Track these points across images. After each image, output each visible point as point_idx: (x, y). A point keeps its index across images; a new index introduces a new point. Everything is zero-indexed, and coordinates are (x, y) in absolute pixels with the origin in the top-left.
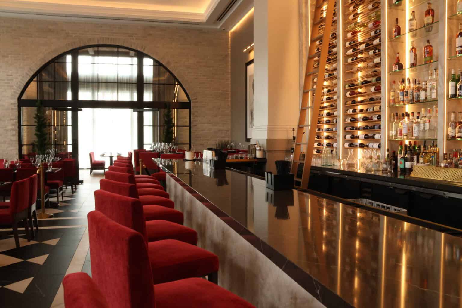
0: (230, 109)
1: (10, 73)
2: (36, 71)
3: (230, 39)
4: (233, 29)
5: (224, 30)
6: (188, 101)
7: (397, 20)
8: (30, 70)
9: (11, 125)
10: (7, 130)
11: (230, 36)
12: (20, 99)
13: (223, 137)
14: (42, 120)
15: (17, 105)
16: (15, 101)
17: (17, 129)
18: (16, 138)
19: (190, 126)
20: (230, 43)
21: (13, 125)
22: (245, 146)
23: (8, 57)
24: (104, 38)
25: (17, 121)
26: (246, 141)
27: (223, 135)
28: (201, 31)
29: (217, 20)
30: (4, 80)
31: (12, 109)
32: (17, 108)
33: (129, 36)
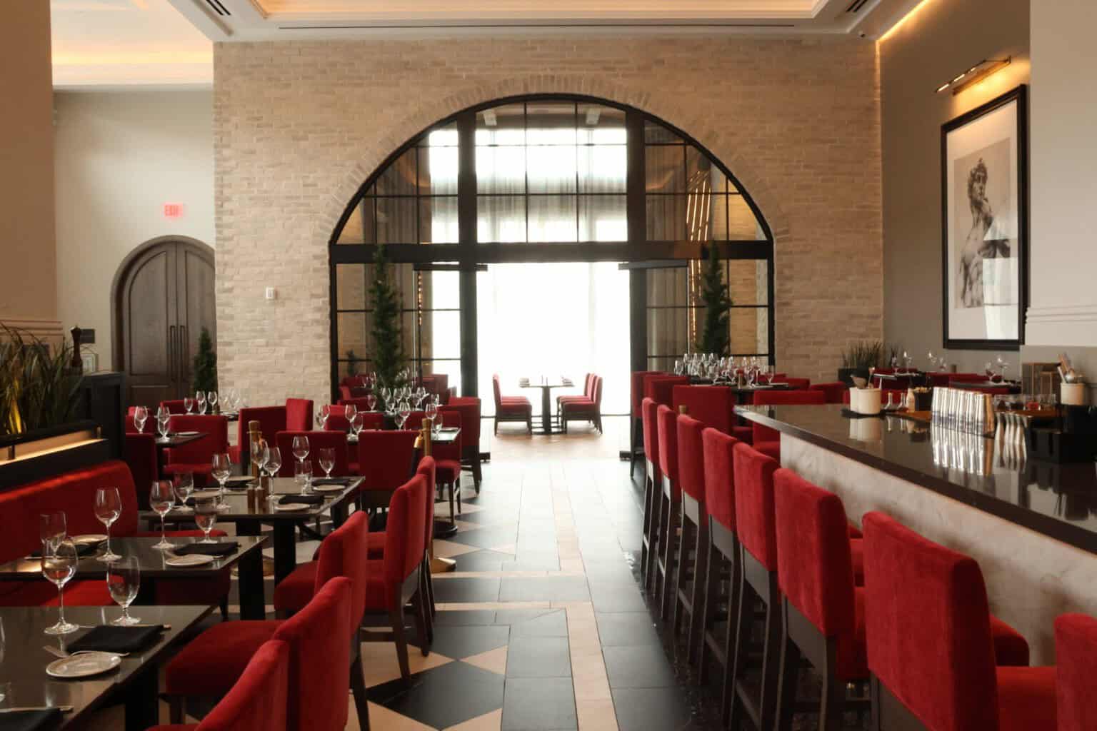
0: (882, 256)
1: (309, 181)
2: (372, 171)
3: (878, 61)
4: (887, 35)
5: (863, 36)
6: (764, 238)
8: (357, 170)
9: (314, 310)
10: (304, 324)
11: (878, 53)
12: (335, 245)
13: (862, 336)
14: (388, 295)
15: (328, 258)
16: (324, 250)
17: (328, 320)
18: (325, 343)
19: (771, 307)
20: (878, 72)
21: (319, 309)
22: (944, 362)
23: (306, 138)
24: (539, 77)
25: (327, 299)
26: (944, 347)
27: (862, 330)
28: (796, 43)
29: (849, 10)
30: (298, 197)
31: (316, 270)
32: (327, 266)
33: (605, 69)
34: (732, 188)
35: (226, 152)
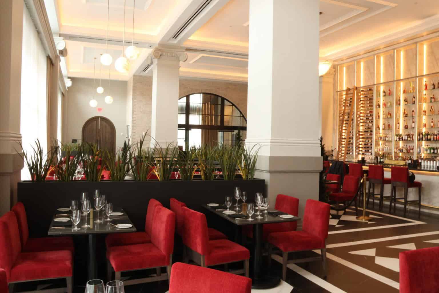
7: (378, 113)
33: (218, 88)
34: (241, 115)
35: (135, 100)
